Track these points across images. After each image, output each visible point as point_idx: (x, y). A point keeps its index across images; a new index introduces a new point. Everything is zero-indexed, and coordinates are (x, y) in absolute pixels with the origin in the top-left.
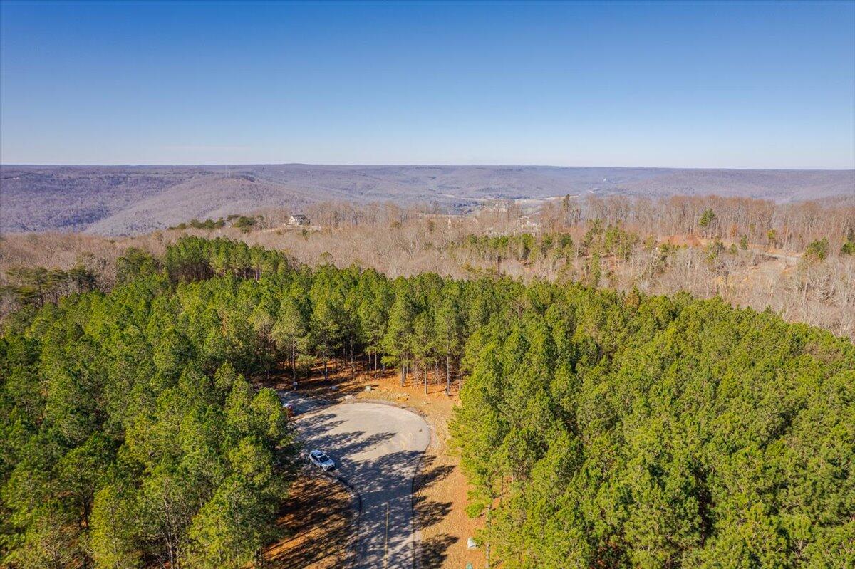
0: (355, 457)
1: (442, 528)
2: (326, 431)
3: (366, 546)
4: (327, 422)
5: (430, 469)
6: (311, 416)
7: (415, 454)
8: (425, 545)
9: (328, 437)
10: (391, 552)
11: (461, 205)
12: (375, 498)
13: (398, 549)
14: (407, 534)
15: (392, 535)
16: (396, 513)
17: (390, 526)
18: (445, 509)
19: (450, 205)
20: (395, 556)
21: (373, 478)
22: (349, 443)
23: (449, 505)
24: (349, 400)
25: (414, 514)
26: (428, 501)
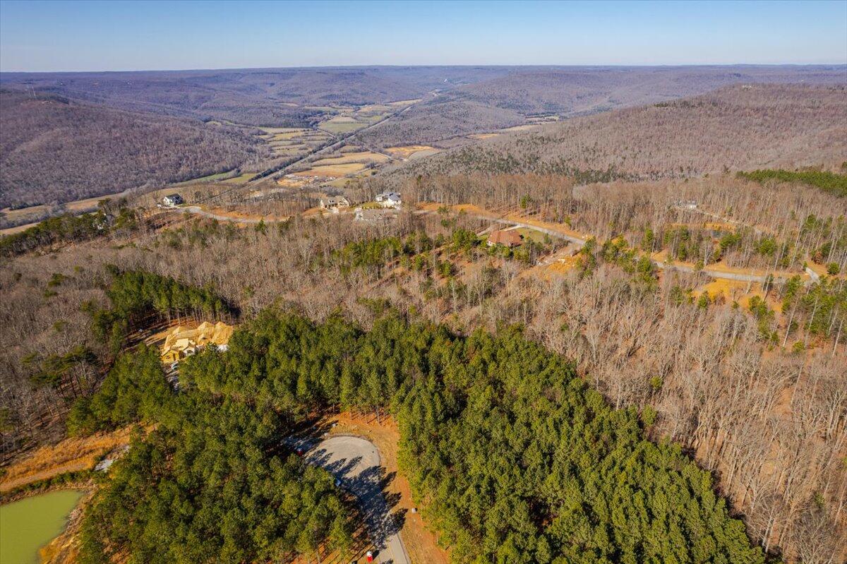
0: (349, 476)
1: (400, 506)
2: (326, 461)
3: (372, 521)
4: (324, 455)
5: (385, 476)
6: (313, 453)
7: (375, 468)
8: (396, 515)
9: (329, 465)
10: (383, 521)
11: (305, 116)
12: (367, 496)
13: (386, 519)
14: (387, 512)
15: (381, 513)
16: (379, 503)
17: (379, 510)
18: (398, 496)
19: (294, 117)
20: (385, 522)
21: (362, 486)
22: (341, 467)
23: (400, 494)
24: (328, 437)
25: (386, 501)
26: (390, 494)
